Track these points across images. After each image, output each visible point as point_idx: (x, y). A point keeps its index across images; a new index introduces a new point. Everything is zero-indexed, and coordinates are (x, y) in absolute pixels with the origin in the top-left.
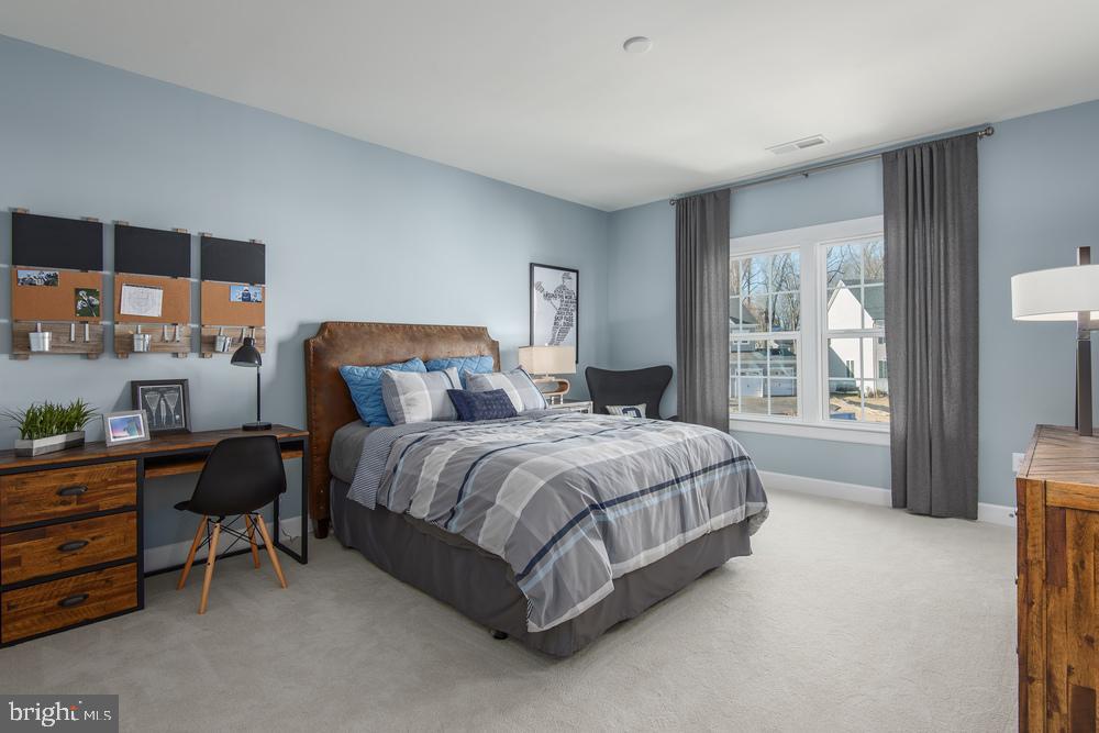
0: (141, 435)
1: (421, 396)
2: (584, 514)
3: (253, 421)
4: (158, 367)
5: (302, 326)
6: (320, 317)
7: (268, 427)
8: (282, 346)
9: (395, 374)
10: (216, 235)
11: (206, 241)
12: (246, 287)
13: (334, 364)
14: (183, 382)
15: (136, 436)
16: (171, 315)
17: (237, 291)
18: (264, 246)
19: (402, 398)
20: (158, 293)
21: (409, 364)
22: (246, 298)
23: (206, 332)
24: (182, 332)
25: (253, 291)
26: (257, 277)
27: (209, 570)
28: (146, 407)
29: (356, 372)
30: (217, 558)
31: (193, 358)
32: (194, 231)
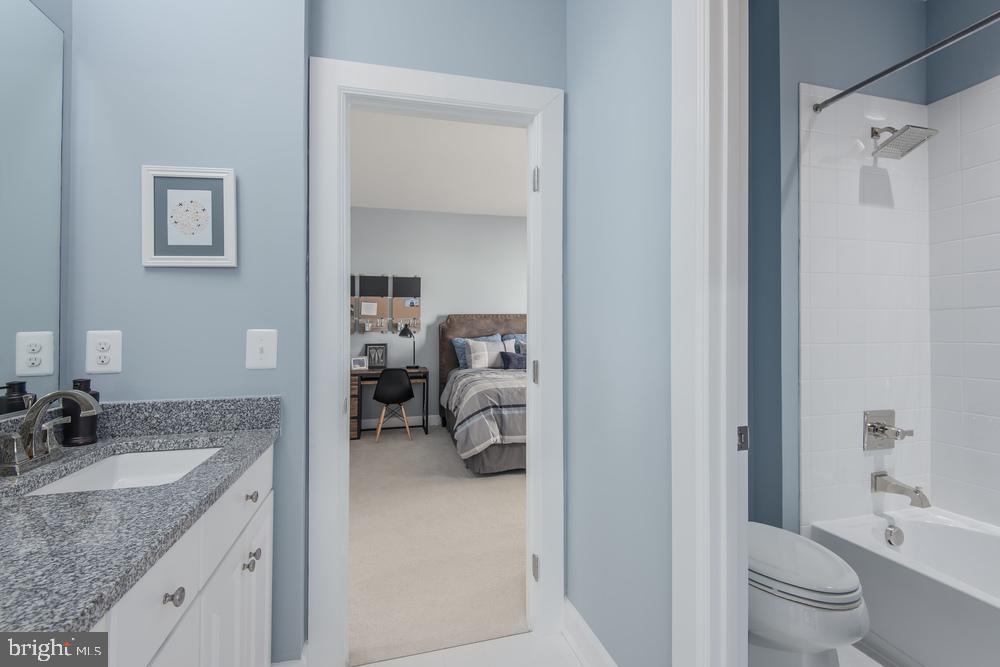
0: (366, 367)
1: (484, 352)
2: (489, 408)
3: (412, 365)
4: (375, 338)
5: (439, 317)
6: (447, 312)
7: (417, 367)
8: (429, 328)
9: (471, 342)
10: (400, 275)
11: (394, 278)
12: (412, 299)
13: (450, 337)
14: (384, 345)
15: (362, 368)
16: (380, 315)
17: (408, 301)
18: (420, 279)
19: (473, 355)
20: (376, 305)
21: (490, 338)
22: (412, 305)
23: (394, 322)
24: (385, 322)
25: (415, 301)
26: (417, 294)
27: (380, 426)
28: (370, 356)
29: (459, 341)
30: (382, 429)
31: (390, 333)
32: (390, 275)
